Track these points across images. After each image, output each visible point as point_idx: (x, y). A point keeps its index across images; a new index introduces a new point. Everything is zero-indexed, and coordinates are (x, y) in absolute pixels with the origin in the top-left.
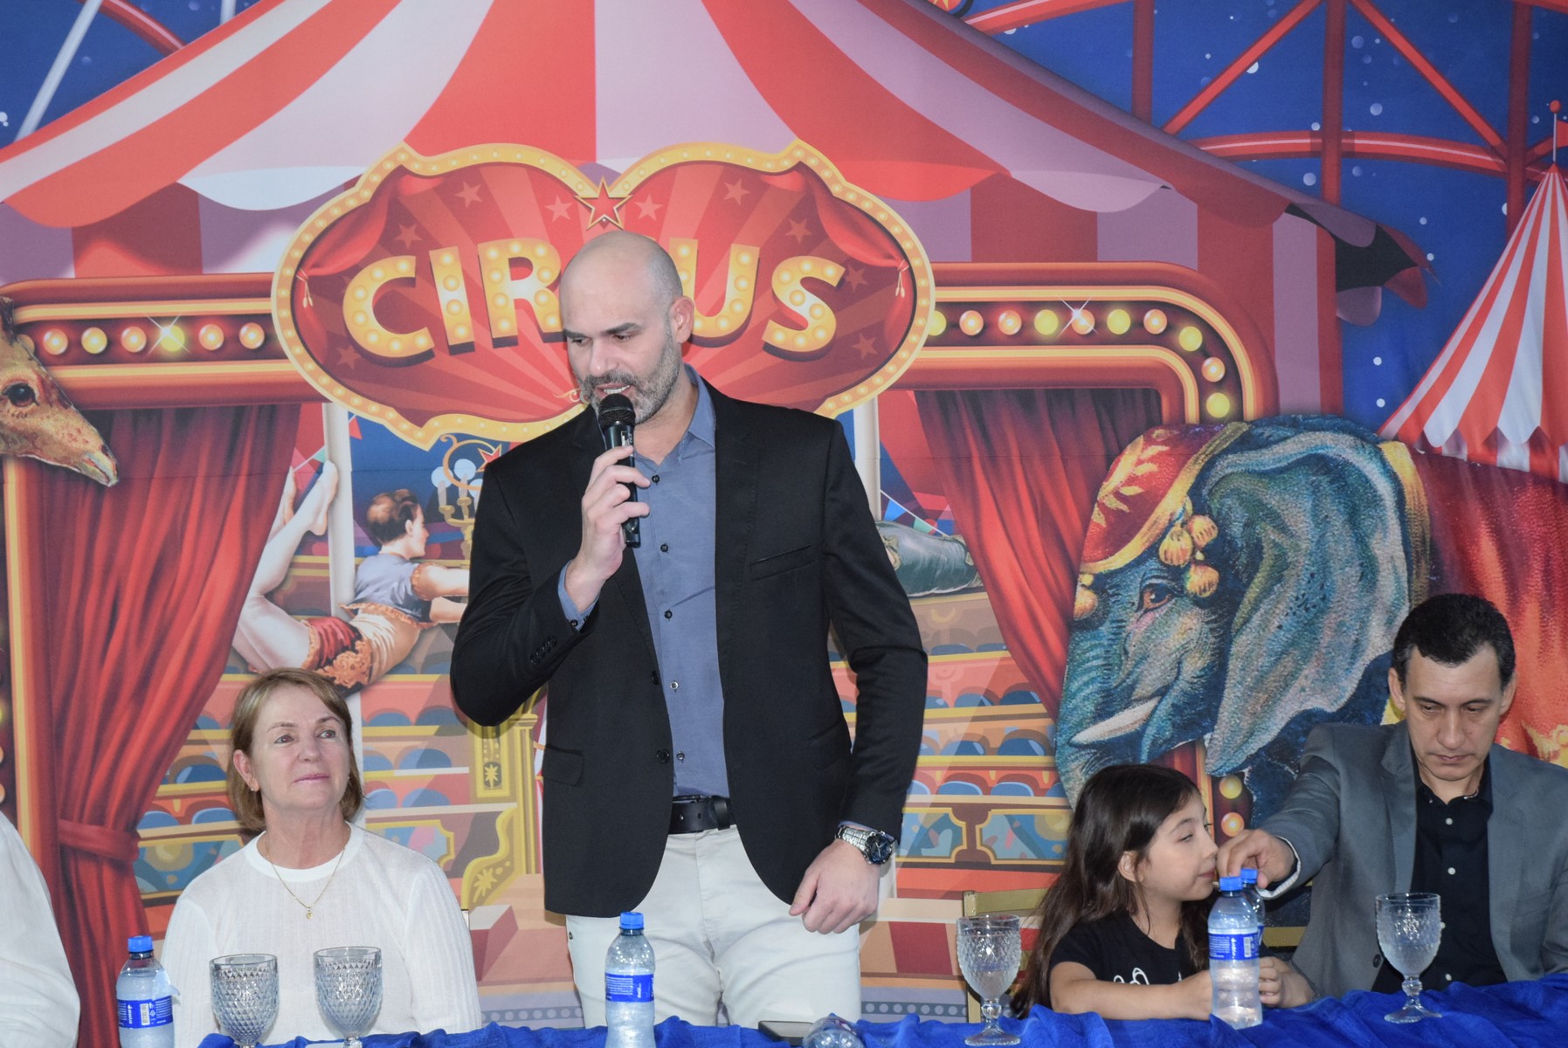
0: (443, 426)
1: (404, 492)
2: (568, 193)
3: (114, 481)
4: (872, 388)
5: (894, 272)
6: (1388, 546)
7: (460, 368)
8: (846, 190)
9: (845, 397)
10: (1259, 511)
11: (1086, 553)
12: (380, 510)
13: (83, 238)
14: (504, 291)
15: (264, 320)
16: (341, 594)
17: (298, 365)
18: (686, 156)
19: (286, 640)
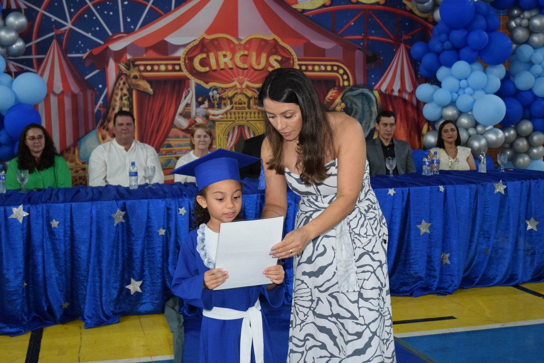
0: (211, 84)
1: (204, 96)
2: (233, 43)
3: (152, 93)
5: (290, 59)
6: (375, 109)
7: (214, 74)
8: (282, 43)
13: (147, 49)
14: (222, 60)
15: (179, 65)
16: (193, 114)
17: (185, 73)
18: (254, 37)
19: (184, 123)
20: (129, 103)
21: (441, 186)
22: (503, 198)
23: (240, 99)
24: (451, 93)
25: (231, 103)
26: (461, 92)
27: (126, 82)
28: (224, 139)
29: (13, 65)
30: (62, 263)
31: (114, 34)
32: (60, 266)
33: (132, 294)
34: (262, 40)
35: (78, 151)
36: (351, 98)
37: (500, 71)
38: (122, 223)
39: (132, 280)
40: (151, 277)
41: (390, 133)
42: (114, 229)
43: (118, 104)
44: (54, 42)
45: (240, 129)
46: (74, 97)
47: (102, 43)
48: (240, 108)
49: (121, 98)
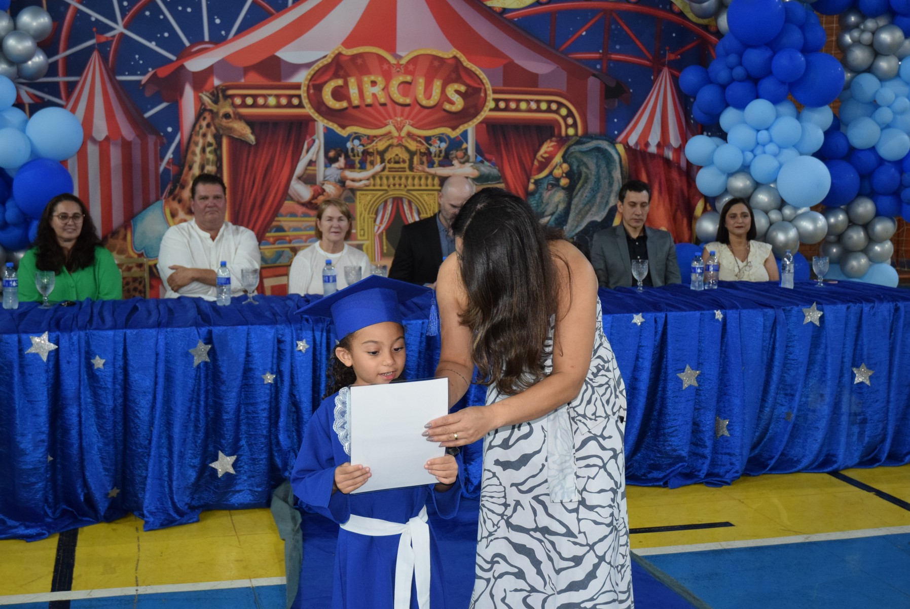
0: (351, 130)
1: (339, 149)
2: (388, 62)
3: (254, 143)
4: (473, 123)
5: (480, 89)
6: (617, 174)
7: (356, 113)
8: (468, 64)
9: (466, 125)
10: (581, 163)
11: (533, 172)
12: (332, 154)
13: (246, 70)
14: (369, 90)
15: (299, 96)
16: (320, 178)
17: (308, 110)
18: (422, 52)
19: (304, 192)
20: (215, 159)
21: (717, 311)
22: (818, 331)
23: (397, 155)
24: (743, 152)
25: (383, 161)
26: (759, 150)
27: (212, 124)
28: (370, 220)
29: (27, 92)
30: (109, 426)
31: (193, 44)
32: (106, 429)
33: (220, 475)
34: (435, 58)
35: (131, 235)
36: (578, 155)
37: (823, 117)
38: (206, 363)
39: (221, 454)
40: (251, 450)
41: (641, 217)
42: (193, 373)
43: (198, 159)
44: (95, 56)
45: (396, 203)
46: (126, 146)
47: (173, 58)
48: (397, 170)
49: (203, 150)
